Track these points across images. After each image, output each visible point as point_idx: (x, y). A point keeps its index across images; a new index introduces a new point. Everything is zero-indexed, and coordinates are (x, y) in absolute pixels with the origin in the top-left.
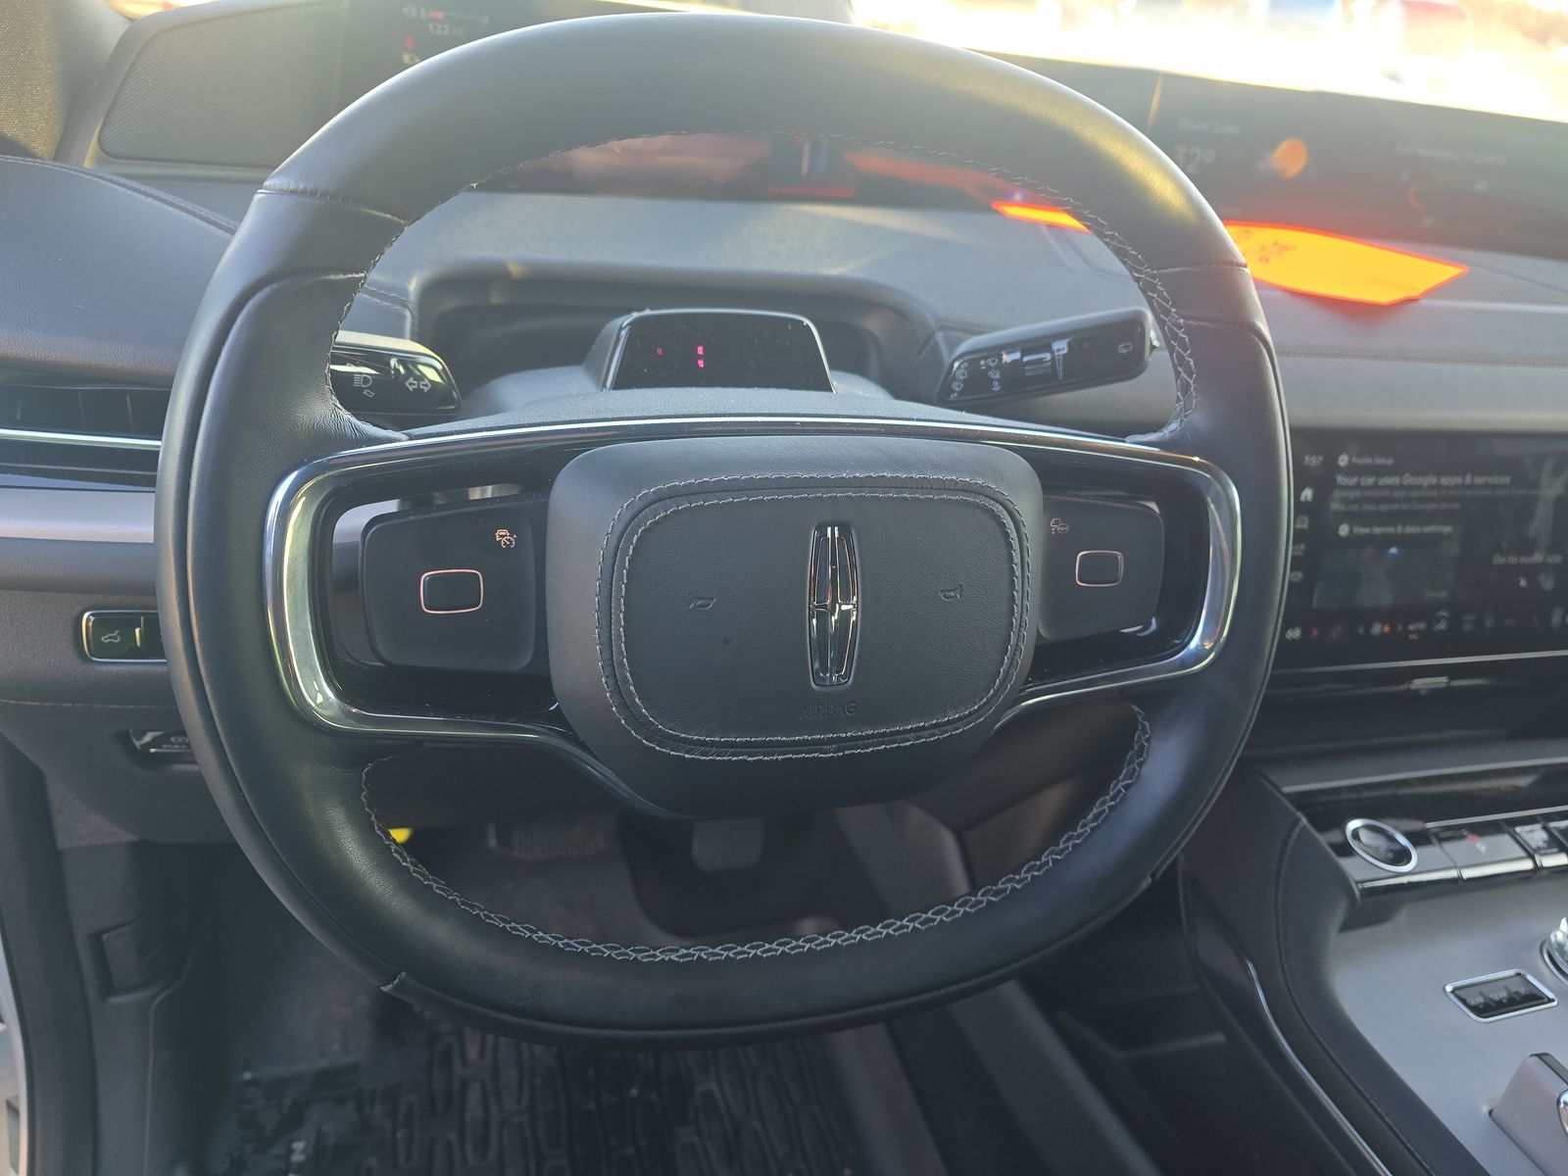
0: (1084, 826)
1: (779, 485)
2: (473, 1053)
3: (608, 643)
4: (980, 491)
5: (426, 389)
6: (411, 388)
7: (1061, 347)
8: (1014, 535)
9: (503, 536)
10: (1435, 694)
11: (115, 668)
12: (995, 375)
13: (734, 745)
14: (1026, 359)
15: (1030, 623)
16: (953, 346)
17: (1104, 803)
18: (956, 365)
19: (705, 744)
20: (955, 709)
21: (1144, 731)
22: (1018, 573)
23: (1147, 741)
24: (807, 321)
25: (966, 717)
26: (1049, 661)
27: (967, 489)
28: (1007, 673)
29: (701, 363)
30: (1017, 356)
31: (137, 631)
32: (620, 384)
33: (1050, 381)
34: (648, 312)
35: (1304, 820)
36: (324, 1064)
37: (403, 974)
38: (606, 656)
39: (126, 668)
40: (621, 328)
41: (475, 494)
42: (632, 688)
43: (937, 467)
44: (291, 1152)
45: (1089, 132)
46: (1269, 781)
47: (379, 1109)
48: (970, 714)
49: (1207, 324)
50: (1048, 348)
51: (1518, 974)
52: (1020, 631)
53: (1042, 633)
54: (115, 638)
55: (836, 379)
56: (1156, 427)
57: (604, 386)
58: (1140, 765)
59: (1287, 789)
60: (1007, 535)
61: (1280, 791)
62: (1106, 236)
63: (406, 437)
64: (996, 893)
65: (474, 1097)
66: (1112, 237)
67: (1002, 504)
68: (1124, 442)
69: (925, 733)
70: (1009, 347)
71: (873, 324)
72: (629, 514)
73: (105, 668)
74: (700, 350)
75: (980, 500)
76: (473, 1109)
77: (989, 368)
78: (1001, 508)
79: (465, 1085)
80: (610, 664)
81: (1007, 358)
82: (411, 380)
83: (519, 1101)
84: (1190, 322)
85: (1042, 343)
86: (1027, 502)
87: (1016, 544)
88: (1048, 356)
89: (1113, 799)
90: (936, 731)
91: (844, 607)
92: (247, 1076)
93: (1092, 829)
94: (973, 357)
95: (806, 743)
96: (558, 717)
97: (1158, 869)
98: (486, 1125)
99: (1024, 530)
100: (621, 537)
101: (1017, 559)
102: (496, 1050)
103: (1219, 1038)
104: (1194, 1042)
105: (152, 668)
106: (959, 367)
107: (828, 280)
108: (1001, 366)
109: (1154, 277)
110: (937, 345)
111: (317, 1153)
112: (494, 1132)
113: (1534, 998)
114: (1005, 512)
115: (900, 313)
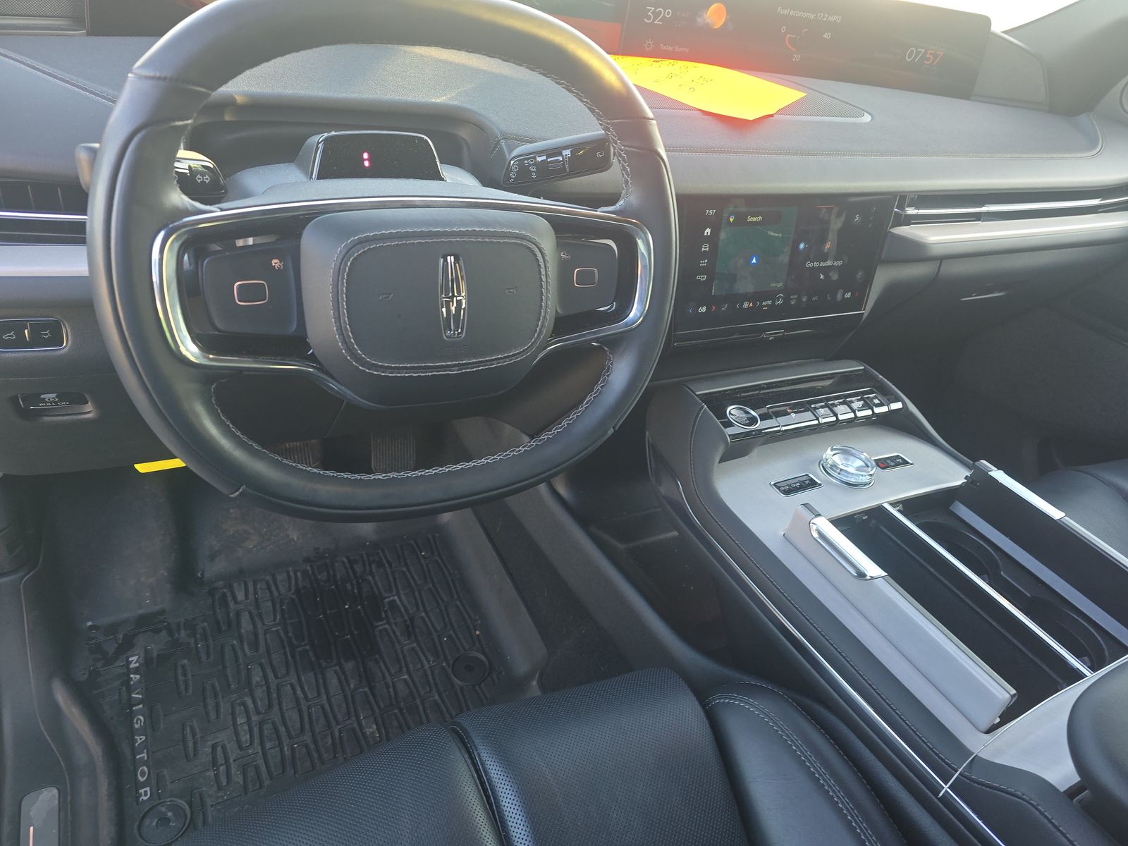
0: (582, 407)
1: (422, 235)
2: (240, 596)
3: (338, 318)
4: (523, 238)
5: (207, 181)
6: (199, 181)
7: (567, 153)
8: (541, 260)
9: (275, 263)
10: (778, 340)
11: (14, 355)
12: (533, 169)
13: (406, 368)
14: (549, 160)
15: (551, 305)
16: (511, 150)
17: (591, 396)
18: (512, 162)
19: (391, 368)
20: (516, 348)
21: (610, 360)
22: (544, 279)
23: (612, 364)
24: (426, 137)
25: (521, 352)
26: (562, 325)
27: (517, 237)
28: (540, 330)
29: (367, 164)
30: (544, 158)
31: (26, 331)
32: (321, 176)
33: (561, 172)
34: (333, 133)
35: (705, 406)
36: (141, 612)
37: (244, 487)
38: (338, 324)
39: (20, 354)
40: (318, 143)
41: (240, 243)
42: (352, 340)
43: (501, 225)
44: (129, 663)
45: (572, 47)
46: (690, 389)
47: (183, 633)
48: (523, 351)
49: (634, 150)
50: (561, 154)
51: (807, 475)
52: (546, 309)
53: (558, 310)
54: (12, 336)
55: (445, 170)
56: (613, 202)
57: (311, 178)
58: (608, 376)
59: (698, 393)
60: (538, 260)
61: (694, 393)
62: (584, 102)
63: (218, 210)
64: (540, 441)
65: (245, 619)
66: (586, 102)
67: (534, 244)
68: (596, 211)
69: (501, 361)
70: (540, 153)
71: (464, 133)
72: (344, 252)
73: (7, 355)
74: (366, 156)
75: (524, 243)
76: (246, 626)
77: (530, 165)
78: (534, 246)
79: (238, 614)
80: (340, 328)
81: (539, 159)
82: (199, 176)
83: (275, 620)
84: (627, 148)
85: (556, 151)
86: (547, 241)
87: (542, 264)
88: (560, 158)
89: (595, 393)
90: (507, 360)
91: (458, 298)
92: (90, 623)
93: (586, 408)
94: (521, 159)
95: (443, 366)
96: (313, 358)
97: (616, 424)
98: (256, 635)
99: (546, 258)
100: (341, 263)
101: (543, 273)
102: (256, 593)
103: (675, 533)
104: (662, 537)
105: (38, 354)
106: (513, 164)
107: (436, 105)
108: (536, 164)
109: (608, 124)
110: (501, 148)
111: (147, 662)
112: (261, 636)
113: (812, 484)
114: (536, 249)
115: (479, 127)
